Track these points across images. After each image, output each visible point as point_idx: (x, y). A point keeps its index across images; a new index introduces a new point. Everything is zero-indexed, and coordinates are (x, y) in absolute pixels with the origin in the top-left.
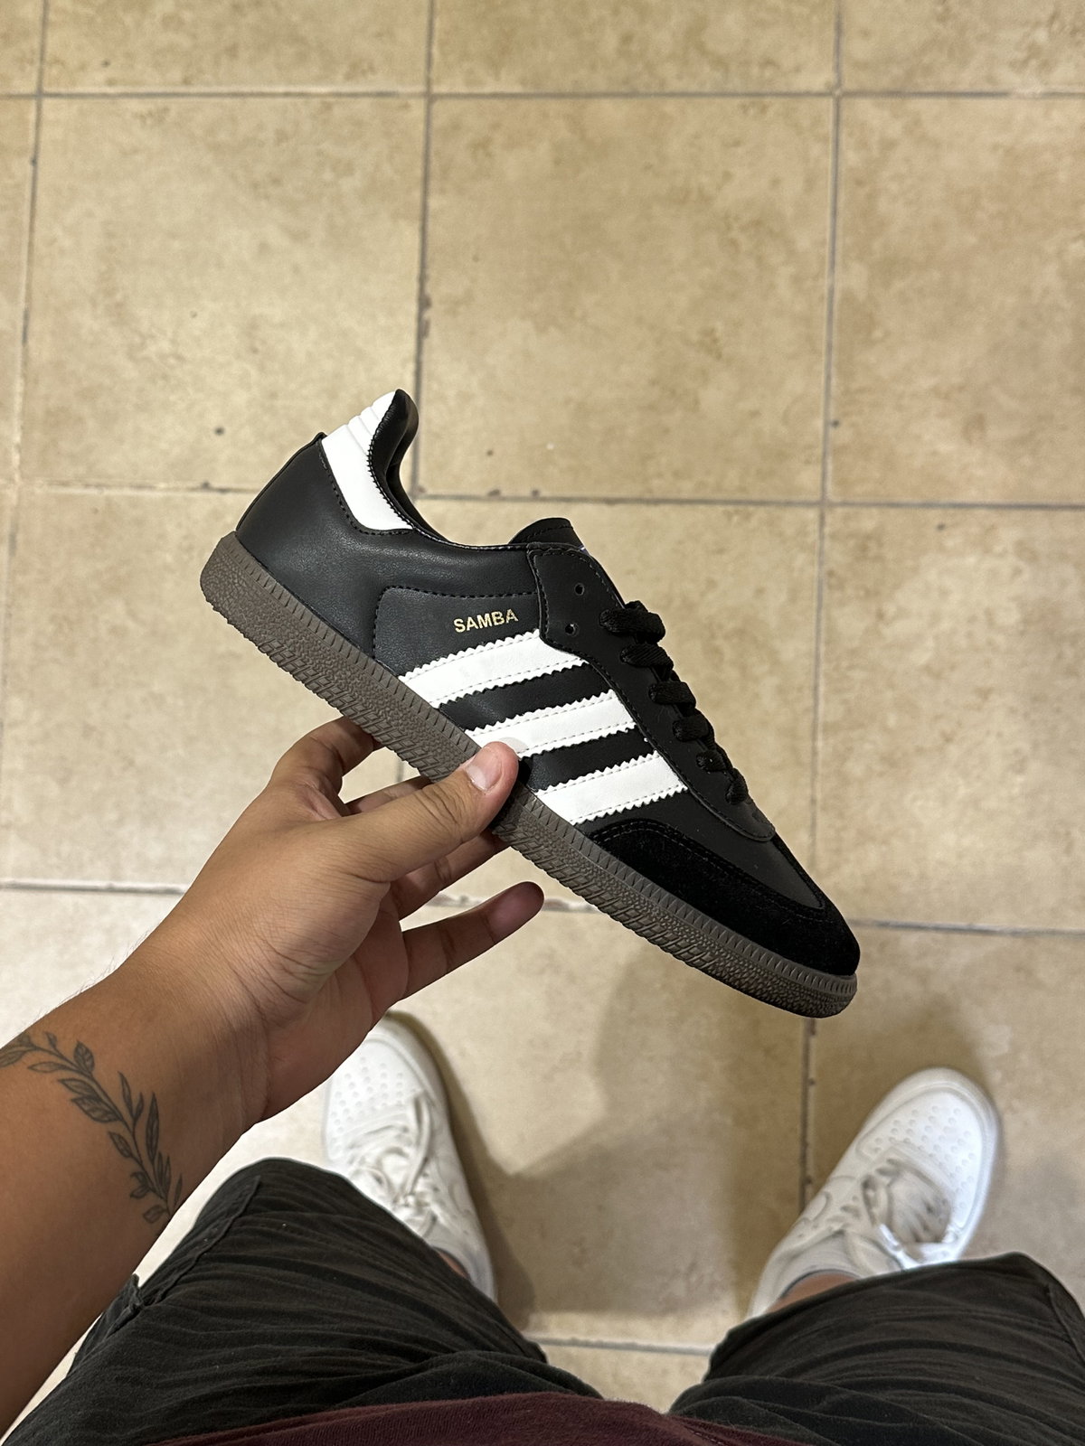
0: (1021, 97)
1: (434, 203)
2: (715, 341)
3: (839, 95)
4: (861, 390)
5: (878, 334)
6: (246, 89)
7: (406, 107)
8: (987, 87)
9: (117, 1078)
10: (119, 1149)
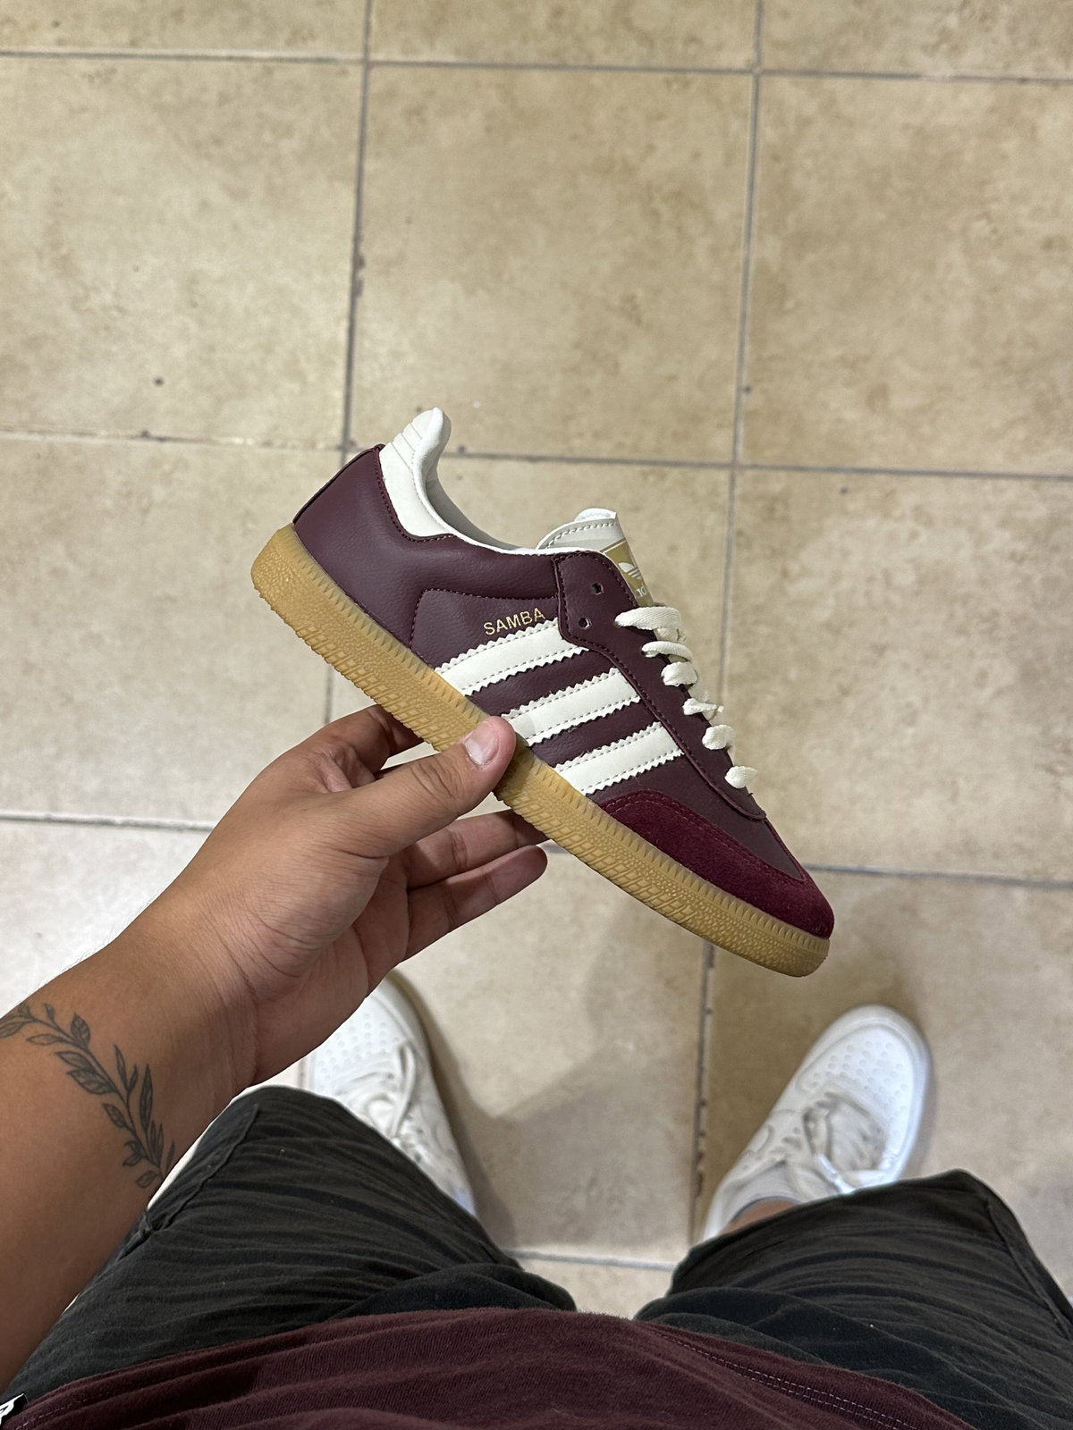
0: (931, 80)
1: (370, 166)
2: (635, 307)
3: (758, 72)
4: (773, 358)
5: (789, 304)
6: (190, 52)
7: (344, 73)
8: (900, 69)
9: (112, 1051)
10: (112, 1120)
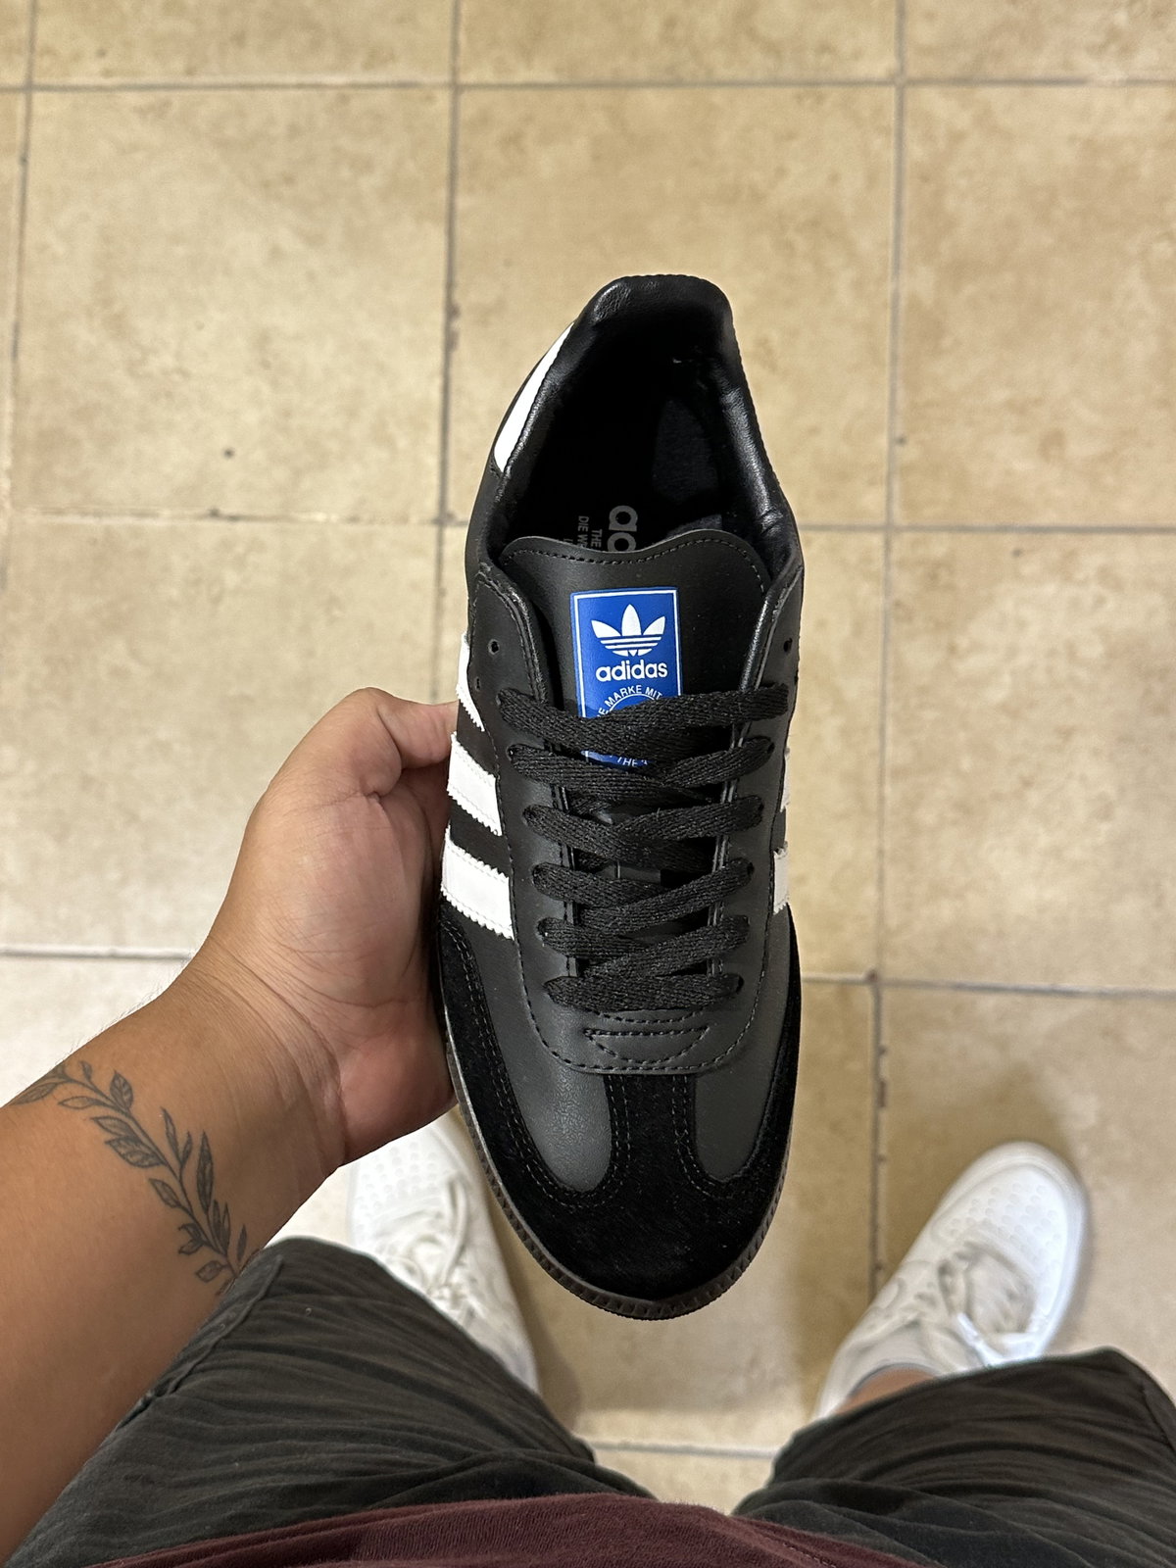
0: (1099, 85)
1: (462, 203)
2: (771, 352)
3: (902, 82)
4: (929, 404)
5: (947, 342)
6: (255, 80)
7: (429, 98)
8: (1062, 74)
10: (162, 1198)
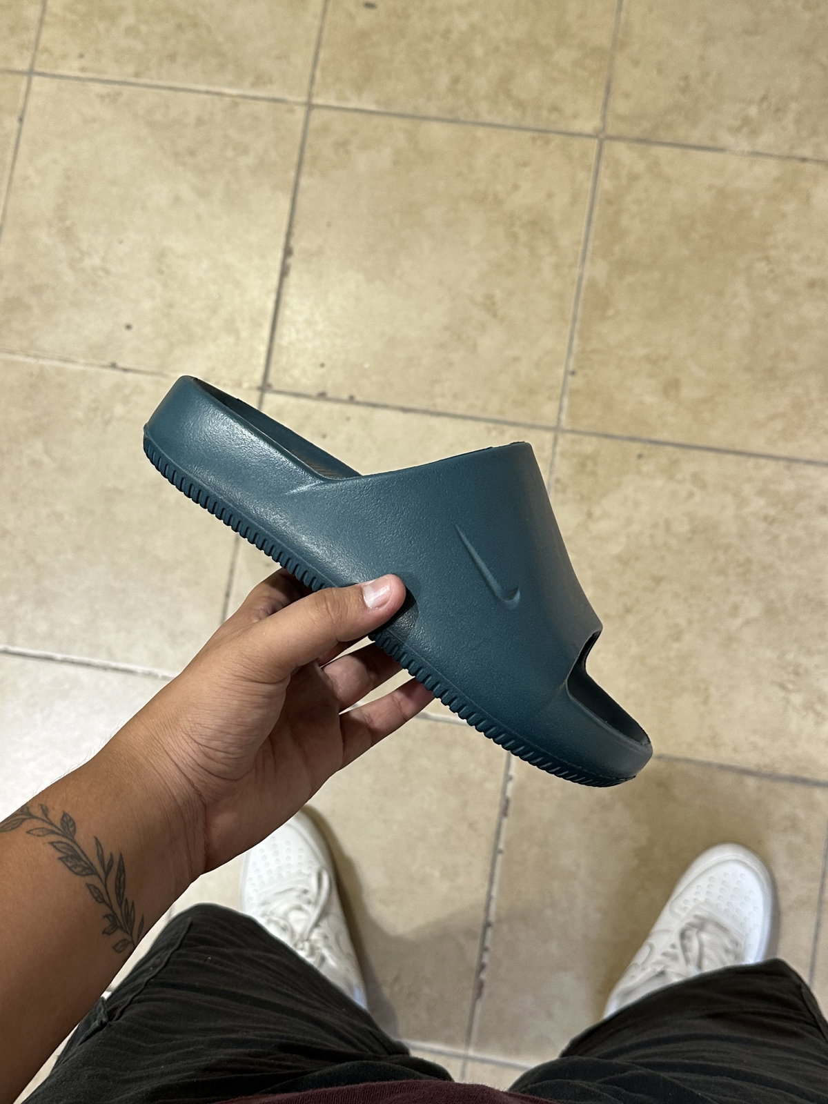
0: (733, 153)
1: (304, 182)
2: (493, 304)
3: (602, 137)
4: (594, 351)
5: (610, 312)
6: (179, 85)
7: (291, 111)
8: (709, 143)
9: (93, 841)
10: (94, 896)
